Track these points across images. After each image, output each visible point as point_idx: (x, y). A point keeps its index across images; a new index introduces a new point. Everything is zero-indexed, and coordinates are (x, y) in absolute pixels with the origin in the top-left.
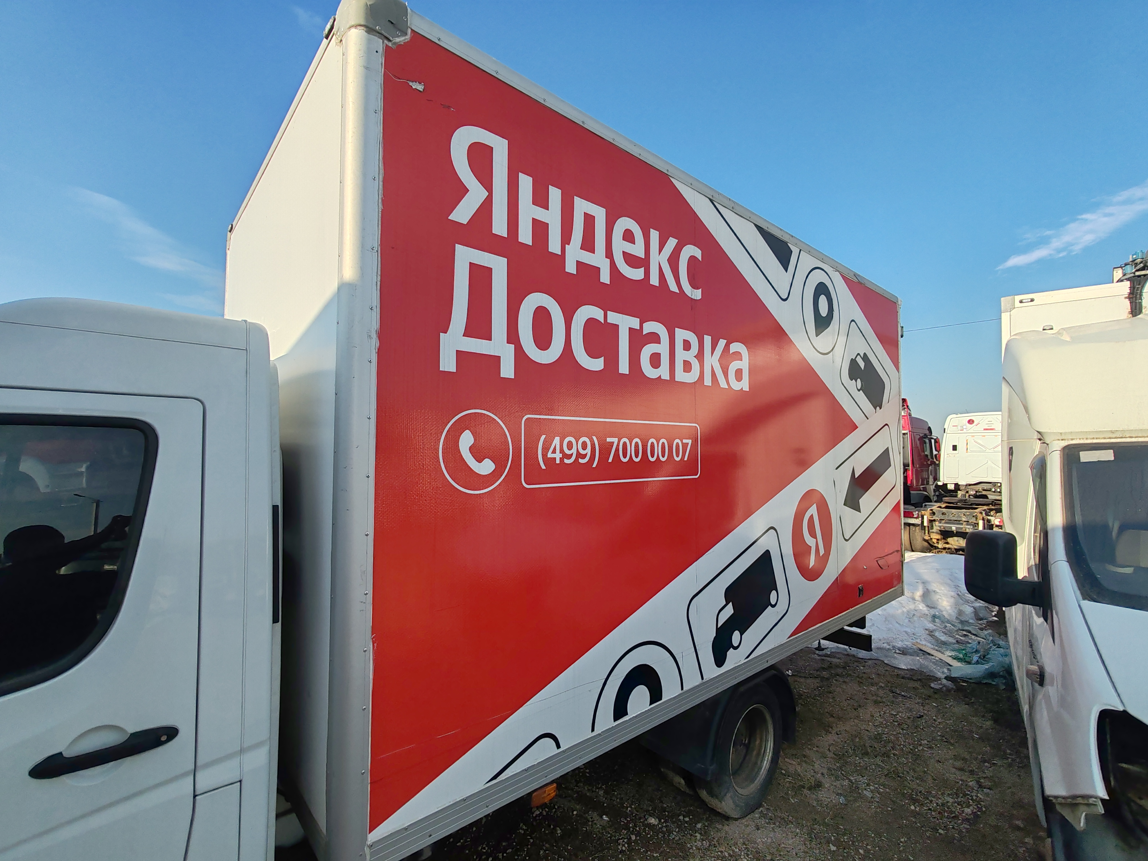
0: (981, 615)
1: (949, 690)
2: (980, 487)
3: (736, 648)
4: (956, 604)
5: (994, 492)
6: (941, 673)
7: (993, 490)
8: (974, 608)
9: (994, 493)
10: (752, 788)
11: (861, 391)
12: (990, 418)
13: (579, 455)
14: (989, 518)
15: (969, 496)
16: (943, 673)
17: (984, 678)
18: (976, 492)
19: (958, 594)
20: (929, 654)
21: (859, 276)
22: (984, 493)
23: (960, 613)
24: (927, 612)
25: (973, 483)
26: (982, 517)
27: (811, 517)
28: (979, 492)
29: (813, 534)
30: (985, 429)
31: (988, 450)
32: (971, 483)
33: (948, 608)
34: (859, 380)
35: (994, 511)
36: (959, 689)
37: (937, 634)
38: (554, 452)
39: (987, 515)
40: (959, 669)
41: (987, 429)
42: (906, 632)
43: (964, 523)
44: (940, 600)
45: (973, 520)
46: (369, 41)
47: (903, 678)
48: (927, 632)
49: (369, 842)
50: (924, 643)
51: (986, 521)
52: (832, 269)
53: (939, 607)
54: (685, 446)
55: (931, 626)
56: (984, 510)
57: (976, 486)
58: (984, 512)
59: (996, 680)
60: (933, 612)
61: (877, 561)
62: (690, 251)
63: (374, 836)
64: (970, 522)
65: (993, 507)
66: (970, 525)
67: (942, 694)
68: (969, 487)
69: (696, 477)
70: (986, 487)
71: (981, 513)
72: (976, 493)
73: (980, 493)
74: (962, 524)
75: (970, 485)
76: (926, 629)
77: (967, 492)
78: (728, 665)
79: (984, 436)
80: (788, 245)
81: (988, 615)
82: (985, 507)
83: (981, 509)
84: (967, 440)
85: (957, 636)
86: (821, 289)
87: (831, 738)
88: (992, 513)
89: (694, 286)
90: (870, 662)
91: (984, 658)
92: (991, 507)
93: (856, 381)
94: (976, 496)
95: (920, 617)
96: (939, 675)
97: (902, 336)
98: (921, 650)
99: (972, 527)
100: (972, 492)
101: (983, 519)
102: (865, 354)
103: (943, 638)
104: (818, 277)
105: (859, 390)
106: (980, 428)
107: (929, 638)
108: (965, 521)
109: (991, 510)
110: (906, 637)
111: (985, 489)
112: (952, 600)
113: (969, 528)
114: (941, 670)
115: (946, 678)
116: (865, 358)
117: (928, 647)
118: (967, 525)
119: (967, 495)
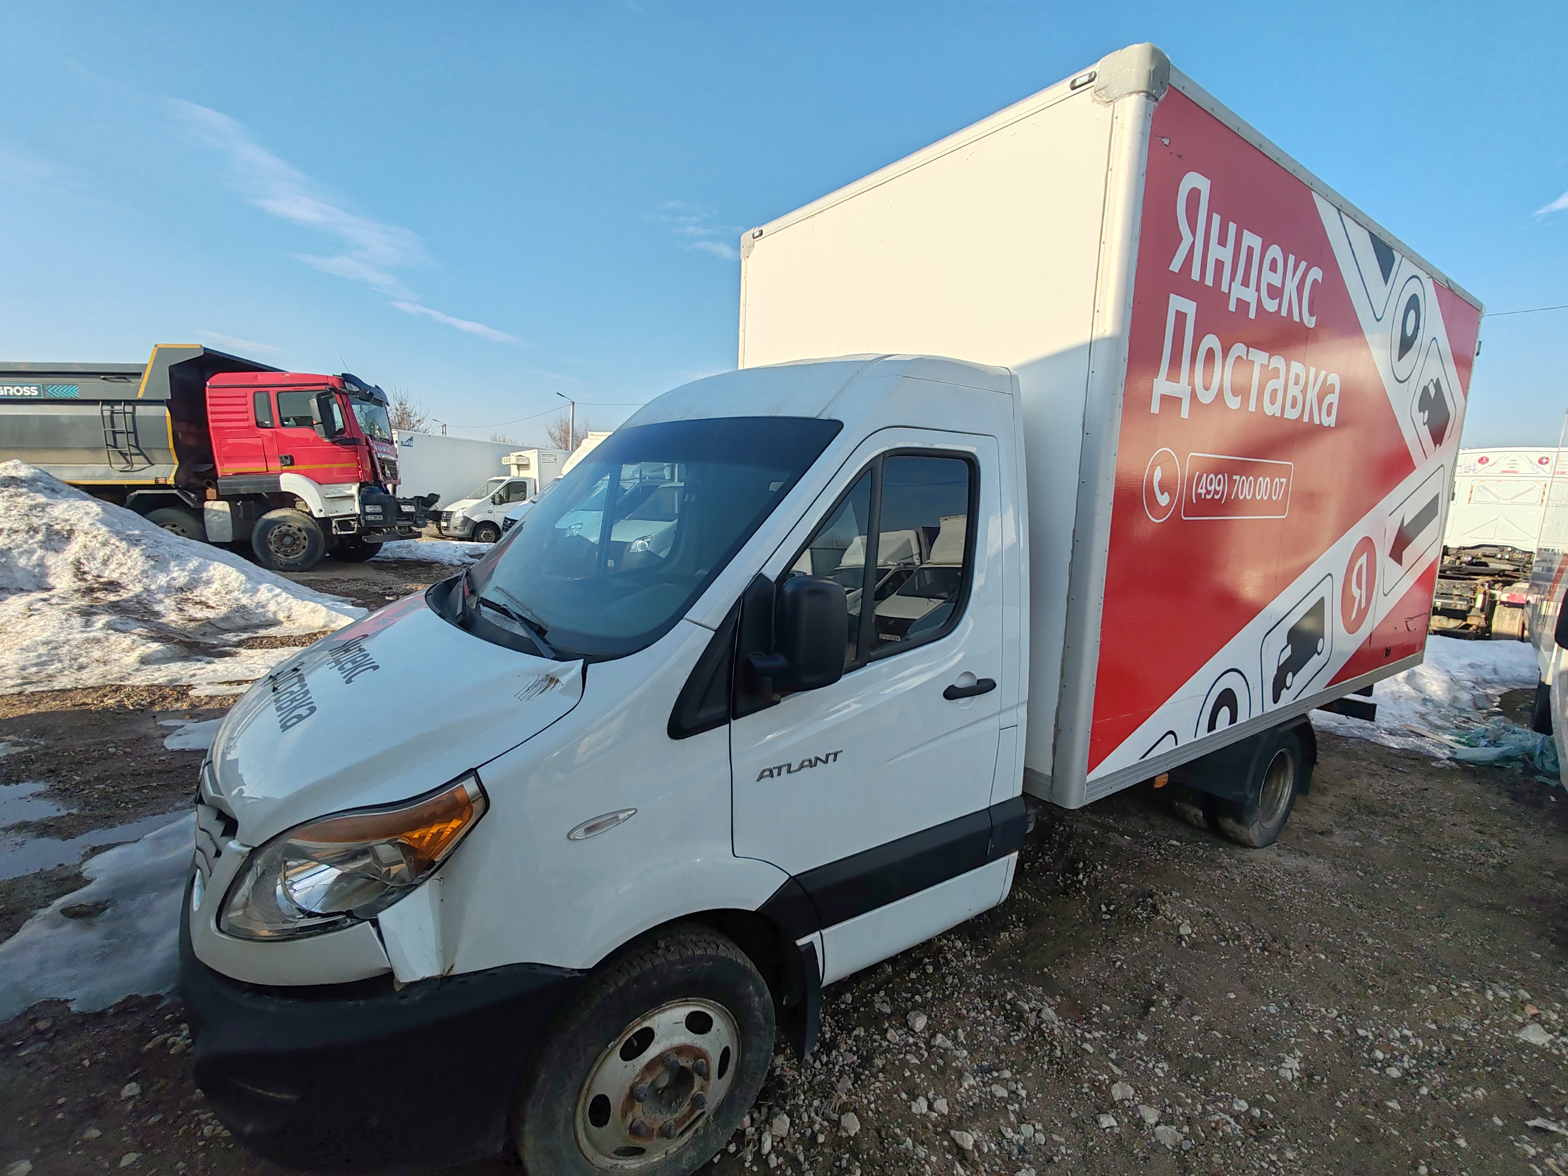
0: (1480, 705)
1: (1453, 769)
2: (1479, 552)
3: (1288, 688)
4: (1450, 690)
5: (1500, 559)
6: (1443, 754)
7: (1499, 556)
8: (1473, 695)
9: (1498, 561)
10: (1270, 825)
11: (1426, 425)
12: (1514, 456)
13: (1216, 492)
14: (1493, 592)
15: (1461, 563)
16: (1444, 753)
17: (1496, 761)
18: (1473, 558)
19: (1452, 679)
20: (1424, 736)
21: (1451, 281)
22: (1484, 560)
23: (1455, 699)
24: (1416, 696)
25: (1469, 546)
26: (1483, 591)
27: (1361, 566)
28: (1477, 558)
29: (1359, 586)
30: (1503, 472)
31: (1501, 501)
32: (1466, 546)
33: (1439, 693)
34: (1427, 412)
35: (1501, 584)
36: (1466, 770)
37: (1430, 718)
38: (1202, 488)
39: (1490, 587)
40: (1465, 752)
41: (1507, 472)
42: (1391, 714)
43: (1456, 598)
44: (1429, 684)
45: (1470, 594)
46: (1147, 105)
47: (1396, 756)
48: (1418, 715)
49: (1087, 782)
50: (1416, 725)
51: (1487, 596)
52: (1427, 276)
53: (1427, 692)
54: (1281, 483)
55: (1422, 709)
56: (1488, 582)
57: (1473, 550)
58: (1487, 584)
59: (1512, 764)
60: (1422, 696)
61: (1406, 622)
62: (1316, 274)
63: (1091, 777)
64: (1465, 596)
65: (1500, 579)
66: (1464, 600)
67: (1445, 773)
68: (1463, 551)
69: (1284, 517)
70: (1488, 551)
71: (1483, 585)
72: (1472, 560)
73: (1478, 560)
74: (1452, 599)
75: (1465, 548)
76: (1417, 713)
77: (1459, 558)
78: (1281, 704)
79: (1501, 481)
80: (1392, 252)
81: (1488, 705)
82: (1489, 578)
83: (1481, 580)
84: (1472, 487)
85: (1455, 722)
86: (1414, 303)
87: (1329, 799)
88: (1496, 586)
89: (1311, 314)
90: (1352, 740)
91: (1494, 743)
92: (1497, 578)
93: (1424, 413)
94: (1471, 563)
95: (1407, 700)
96: (1440, 755)
97: (1478, 354)
98: (1412, 732)
99: (1466, 603)
100: (1466, 559)
101: (1485, 593)
102: (1438, 380)
103: (1439, 723)
104: (1414, 288)
105: (1424, 424)
106: (1497, 469)
107: (1421, 721)
108: (1457, 595)
109: (1496, 582)
110: (1391, 719)
111: (1488, 554)
112: (1445, 685)
113: (1460, 604)
114: (1442, 751)
115: (1448, 759)
116: (1438, 386)
117: (1423, 729)
118: (1460, 600)
119: (1458, 562)
